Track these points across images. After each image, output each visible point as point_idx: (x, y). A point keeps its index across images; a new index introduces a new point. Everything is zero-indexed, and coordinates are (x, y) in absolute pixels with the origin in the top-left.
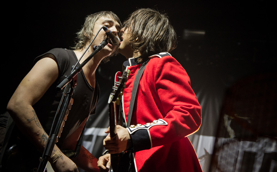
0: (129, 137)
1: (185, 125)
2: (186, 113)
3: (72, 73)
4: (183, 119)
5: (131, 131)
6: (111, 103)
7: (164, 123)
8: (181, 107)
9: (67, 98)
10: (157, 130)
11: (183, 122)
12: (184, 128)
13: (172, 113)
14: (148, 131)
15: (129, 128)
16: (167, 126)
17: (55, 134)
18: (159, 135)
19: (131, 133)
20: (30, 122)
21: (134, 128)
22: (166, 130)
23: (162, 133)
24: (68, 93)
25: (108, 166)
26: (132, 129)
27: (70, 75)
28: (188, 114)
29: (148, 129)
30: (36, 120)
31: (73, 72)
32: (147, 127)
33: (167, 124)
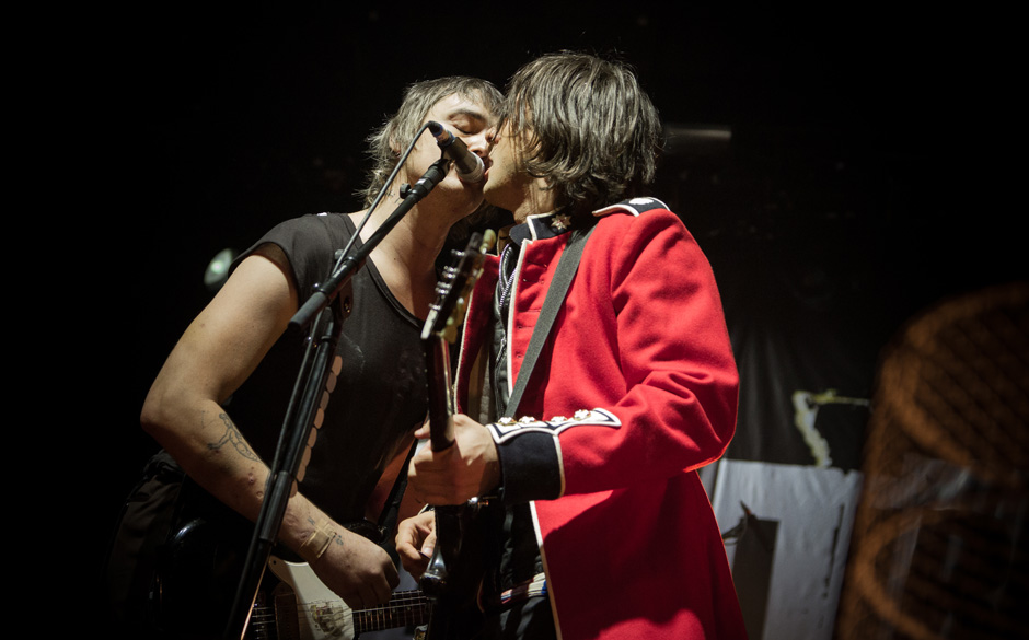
0: (492, 454)
1: (677, 434)
2: (685, 396)
3: (336, 276)
4: (673, 413)
5: (501, 435)
6: (433, 337)
7: (610, 420)
8: (673, 377)
9: (323, 355)
10: (584, 437)
11: (673, 423)
12: (675, 444)
13: (638, 391)
14: (556, 439)
15: (496, 427)
16: (619, 431)
17: (288, 471)
18: (590, 456)
19: (499, 440)
20: (217, 452)
21: (509, 427)
22: (615, 441)
23: (600, 452)
24: (325, 340)
25: (427, 549)
26: (503, 429)
27: (331, 280)
28: (692, 399)
29: (556, 432)
30: (235, 440)
31: (339, 272)
32: (553, 428)
33: (617, 422)
